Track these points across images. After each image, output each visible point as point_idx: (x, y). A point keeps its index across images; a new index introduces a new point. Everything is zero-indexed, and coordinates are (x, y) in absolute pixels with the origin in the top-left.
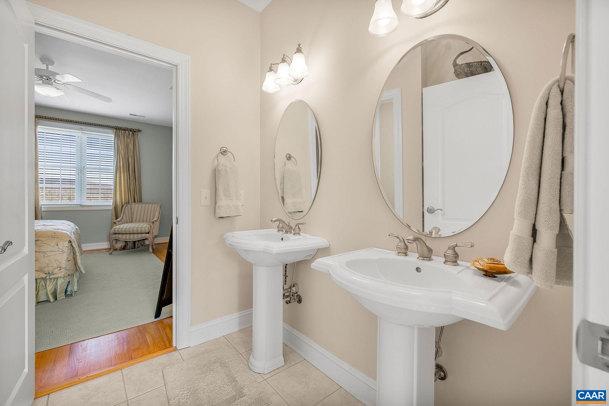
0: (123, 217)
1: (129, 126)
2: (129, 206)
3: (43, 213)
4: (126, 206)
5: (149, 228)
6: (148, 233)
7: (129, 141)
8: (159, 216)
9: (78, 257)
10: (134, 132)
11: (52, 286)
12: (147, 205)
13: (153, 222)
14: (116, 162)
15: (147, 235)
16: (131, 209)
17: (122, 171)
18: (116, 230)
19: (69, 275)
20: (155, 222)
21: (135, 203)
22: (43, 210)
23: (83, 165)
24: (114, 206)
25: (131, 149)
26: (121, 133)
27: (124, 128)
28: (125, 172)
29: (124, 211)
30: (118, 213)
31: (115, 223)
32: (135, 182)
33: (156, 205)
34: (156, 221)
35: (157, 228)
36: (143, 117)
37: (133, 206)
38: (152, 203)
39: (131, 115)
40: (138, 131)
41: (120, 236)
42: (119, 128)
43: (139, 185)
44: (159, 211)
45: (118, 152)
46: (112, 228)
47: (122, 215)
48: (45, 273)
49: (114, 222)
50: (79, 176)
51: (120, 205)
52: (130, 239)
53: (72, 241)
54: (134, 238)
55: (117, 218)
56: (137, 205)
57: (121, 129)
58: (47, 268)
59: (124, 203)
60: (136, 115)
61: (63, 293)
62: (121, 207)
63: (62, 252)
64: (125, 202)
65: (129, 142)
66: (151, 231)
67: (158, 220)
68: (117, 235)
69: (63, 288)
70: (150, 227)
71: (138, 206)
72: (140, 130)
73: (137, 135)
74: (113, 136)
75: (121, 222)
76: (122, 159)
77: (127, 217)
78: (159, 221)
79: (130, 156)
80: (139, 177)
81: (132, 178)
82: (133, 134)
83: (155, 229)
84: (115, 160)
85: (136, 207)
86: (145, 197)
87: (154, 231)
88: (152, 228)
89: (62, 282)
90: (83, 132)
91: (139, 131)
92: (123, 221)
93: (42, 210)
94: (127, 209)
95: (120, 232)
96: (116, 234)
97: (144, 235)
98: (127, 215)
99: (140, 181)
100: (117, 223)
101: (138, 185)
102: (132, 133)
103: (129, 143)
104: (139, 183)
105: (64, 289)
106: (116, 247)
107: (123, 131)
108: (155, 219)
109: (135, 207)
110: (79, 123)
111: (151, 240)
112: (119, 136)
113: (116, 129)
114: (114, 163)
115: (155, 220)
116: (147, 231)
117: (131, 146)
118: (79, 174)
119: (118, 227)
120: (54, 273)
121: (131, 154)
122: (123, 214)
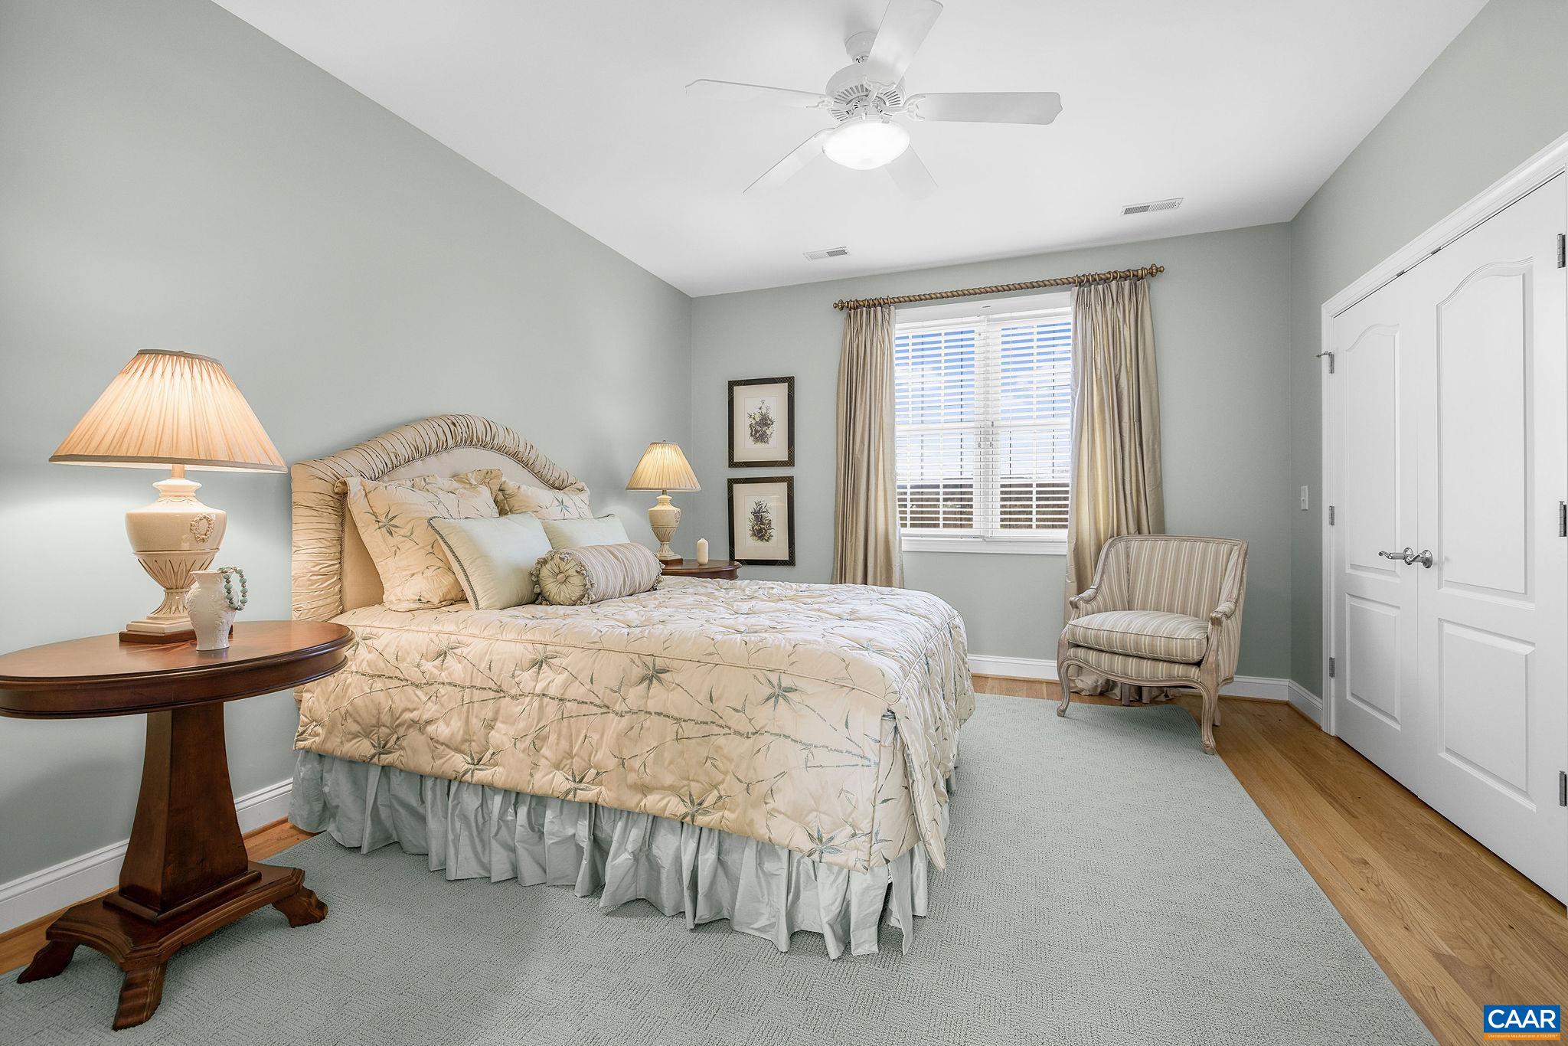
0: (1100, 584)
1: (1121, 265)
2: (1121, 545)
3: (905, 557)
4: (1110, 546)
5: (1200, 643)
6: (1198, 664)
7: (1120, 316)
8: (1239, 594)
9: (921, 788)
10: (1138, 279)
11: (834, 890)
12: (1186, 545)
13: (1216, 622)
14: (1078, 394)
15: (1194, 672)
16: (1128, 556)
17: (1097, 426)
18: (1080, 632)
19: (887, 861)
20: (1224, 619)
21: (1139, 537)
22: (904, 548)
23: (991, 417)
24: (1073, 545)
25: (1128, 341)
26: (1094, 293)
27: (1104, 274)
28: (1108, 426)
29: (1104, 565)
30: (1086, 568)
31: (1075, 605)
32: (1139, 461)
33: (1224, 548)
34: (1228, 617)
35: (1233, 647)
36: (1171, 205)
37: (1134, 545)
38: (1207, 539)
39: (1128, 211)
40: (1152, 274)
41: (1092, 656)
42: (1088, 281)
43: (1155, 469)
44: (1239, 572)
45: (1085, 361)
46: (1065, 624)
47: (1097, 580)
48: (809, 834)
49: (1071, 603)
50: (982, 450)
51: (1093, 543)
52: (1125, 675)
53: (898, 716)
54: (1139, 673)
55: (1081, 589)
56: (1148, 544)
57: (1095, 280)
58: (815, 813)
59: (1102, 536)
60: (1144, 209)
61: (870, 927)
62: (1093, 549)
63: (860, 761)
64: (1106, 533)
65: (1121, 320)
66: (1211, 659)
67: (1237, 613)
68: (1081, 652)
69: (872, 909)
70: (1205, 642)
71: (1153, 549)
72: (1157, 269)
73: (1149, 288)
74: (1070, 309)
75: (1094, 604)
76: (1099, 381)
77: (1116, 589)
78: (1238, 615)
79: (1123, 367)
80: (1153, 441)
81: (1130, 447)
82: (1134, 290)
83: (1226, 649)
84: (1077, 386)
85: (1145, 549)
86: (1174, 515)
87: (1220, 657)
88: (1214, 647)
89: (865, 885)
90: (991, 317)
91: (1154, 272)
92: (1099, 598)
93: (903, 550)
94: (1114, 556)
95: (1092, 643)
96: (1078, 646)
97: (1179, 670)
98: (1115, 581)
99: (1157, 456)
100: (1082, 604)
101: (1152, 470)
102: (1131, 284)
103: (1121, 324)
104: (1154, 463)
105: (874, 913)
106: (1080, 685)
107: (1100, 287)
108: (1224, 606)
109: (1140, 548)
110: (982, 293)
111: (1209, 694)
112: (1089, 305)
113: (1080, 284)
114: (1073, 398)
115: (1225, 614)
116: (1196, 658)
117: (1127, 333)
118: (982, 446)
119: (1083, 621)
120: (835, 842)
121: (1127, 359)
122: (1102, 576)
